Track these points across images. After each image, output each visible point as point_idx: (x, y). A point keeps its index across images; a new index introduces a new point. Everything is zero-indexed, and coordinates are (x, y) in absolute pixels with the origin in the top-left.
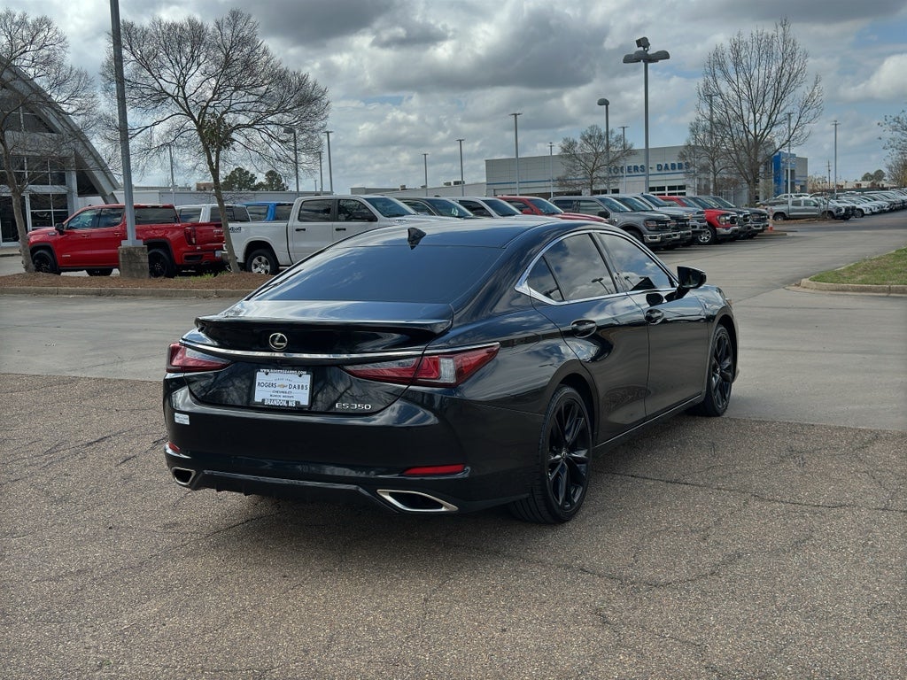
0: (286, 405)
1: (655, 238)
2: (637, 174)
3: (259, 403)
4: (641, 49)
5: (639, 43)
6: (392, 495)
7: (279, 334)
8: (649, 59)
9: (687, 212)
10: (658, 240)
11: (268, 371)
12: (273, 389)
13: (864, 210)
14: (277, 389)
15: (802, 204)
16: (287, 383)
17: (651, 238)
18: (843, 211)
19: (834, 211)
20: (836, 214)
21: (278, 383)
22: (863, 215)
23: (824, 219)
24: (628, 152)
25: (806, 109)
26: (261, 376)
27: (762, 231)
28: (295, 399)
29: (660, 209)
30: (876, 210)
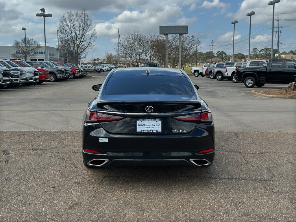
0: (152, 132)
1: (60, 76)
2: (42, 54)
3: (139, 132)
4: (42, 12)
5: (42, 10)
6: (194, 161)
7: (150, 107)
8: (45, 16)
9: (67, 68)
10: (61, 77)
11: (143, 120)
12: (145, 127)
13: (104, 70)
15: (88, 67)
16: (151, 124)
17: (59, 76)
18: (99, 70)
19: (97, 70)
20: (98, 71)
21: (147, 124)
22: (104, 71)
23: (95, 72)
24: (39, 47)
25: (92, 38)
26: (139, 122)
27: (85, 75)
28: (155, 130)
29: (57, 67)
30: (107, 70)
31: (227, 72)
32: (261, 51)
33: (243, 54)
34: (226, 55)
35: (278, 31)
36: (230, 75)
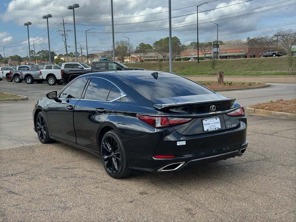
0: (215, 129)
3: (206, 131)
7: (214, 106)
14: (210, 125)
16: (213, 122)
21: (210, 123)
26: (204, 122)
28: (217, 127)
31: (41, 74)
32: (38, 53)
33: (19, 57)
34: (2, 57)
35: (65, 35)
36: (45, 78)
